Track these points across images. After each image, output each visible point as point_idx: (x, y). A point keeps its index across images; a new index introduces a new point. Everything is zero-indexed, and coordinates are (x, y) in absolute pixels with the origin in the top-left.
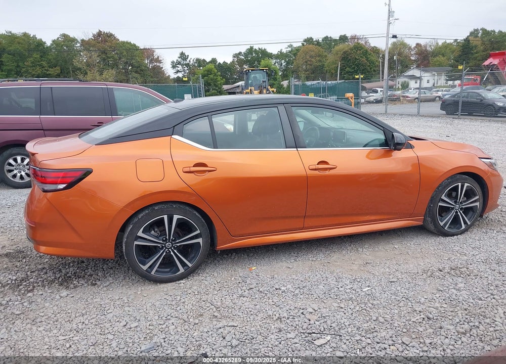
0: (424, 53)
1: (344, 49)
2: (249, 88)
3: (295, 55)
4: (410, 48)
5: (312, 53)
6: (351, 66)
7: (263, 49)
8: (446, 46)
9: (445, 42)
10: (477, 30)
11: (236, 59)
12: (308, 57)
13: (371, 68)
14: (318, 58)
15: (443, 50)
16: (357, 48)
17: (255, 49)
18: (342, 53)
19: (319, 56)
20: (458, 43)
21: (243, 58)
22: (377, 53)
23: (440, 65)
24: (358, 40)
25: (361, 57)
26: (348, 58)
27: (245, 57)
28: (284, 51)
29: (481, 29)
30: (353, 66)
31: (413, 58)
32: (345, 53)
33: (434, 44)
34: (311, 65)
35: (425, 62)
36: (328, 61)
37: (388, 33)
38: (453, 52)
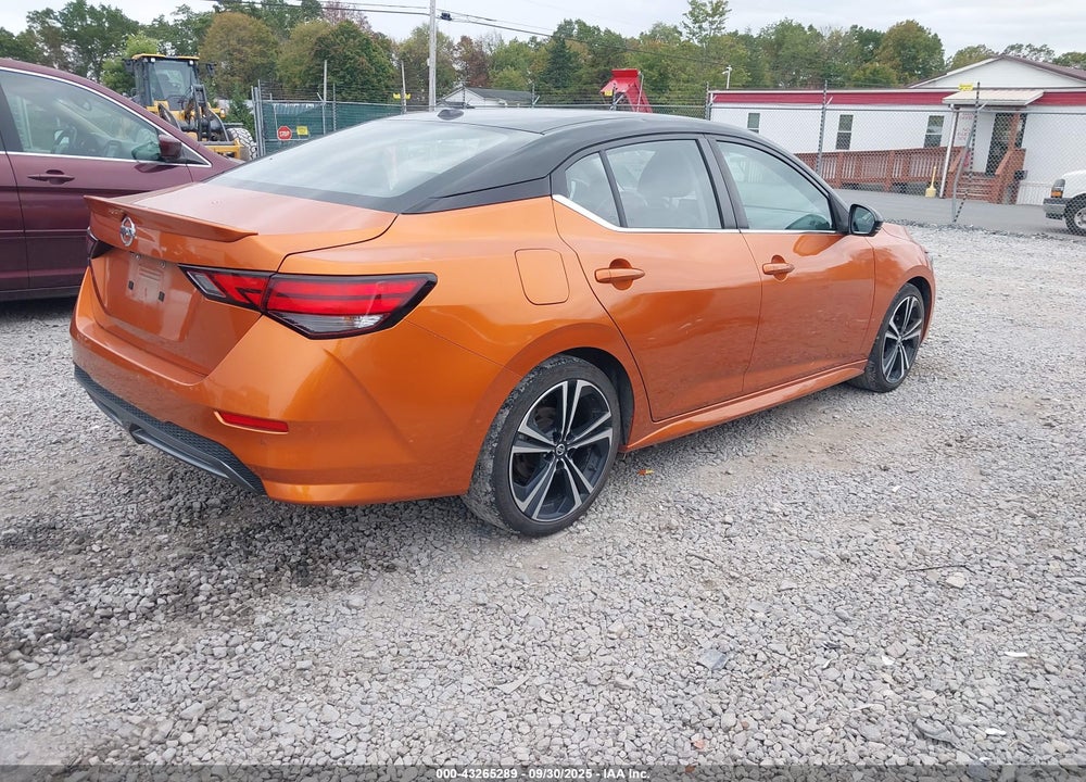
0: (477, 58)
1: (317, 32)
2: (156, 103)
3: (199, 32)
4: (450, 45)
5: (243, 33)
6: (338, 72)
7: (113, 9)
8: (518, 47)
9: (515, 41)
10: (569, 23)
11: (37, 27)
12: (233, 42)
13: (379, 81)
14: (258, 48)
15: (513, 55)
16: (349, 33)
17: (92, 7)
18: (314, 40)
19: (261, 41)
20: (538, 44)
21: (59, 25)
22: (386, 48)
23: (509, 87)
24: (343, 15)
25: (357, 53)
26: (328, 53)
27: (65, 25)
28: (170, 20)
29: (577, 22)
30: (341, 73)
31: (457, 67)
32: (320, 40)
33: (496, 41)
34: (242, 61)
35: (482, 78)
36: (282, 57)
37: (433, 7)
38: (530, 62)
